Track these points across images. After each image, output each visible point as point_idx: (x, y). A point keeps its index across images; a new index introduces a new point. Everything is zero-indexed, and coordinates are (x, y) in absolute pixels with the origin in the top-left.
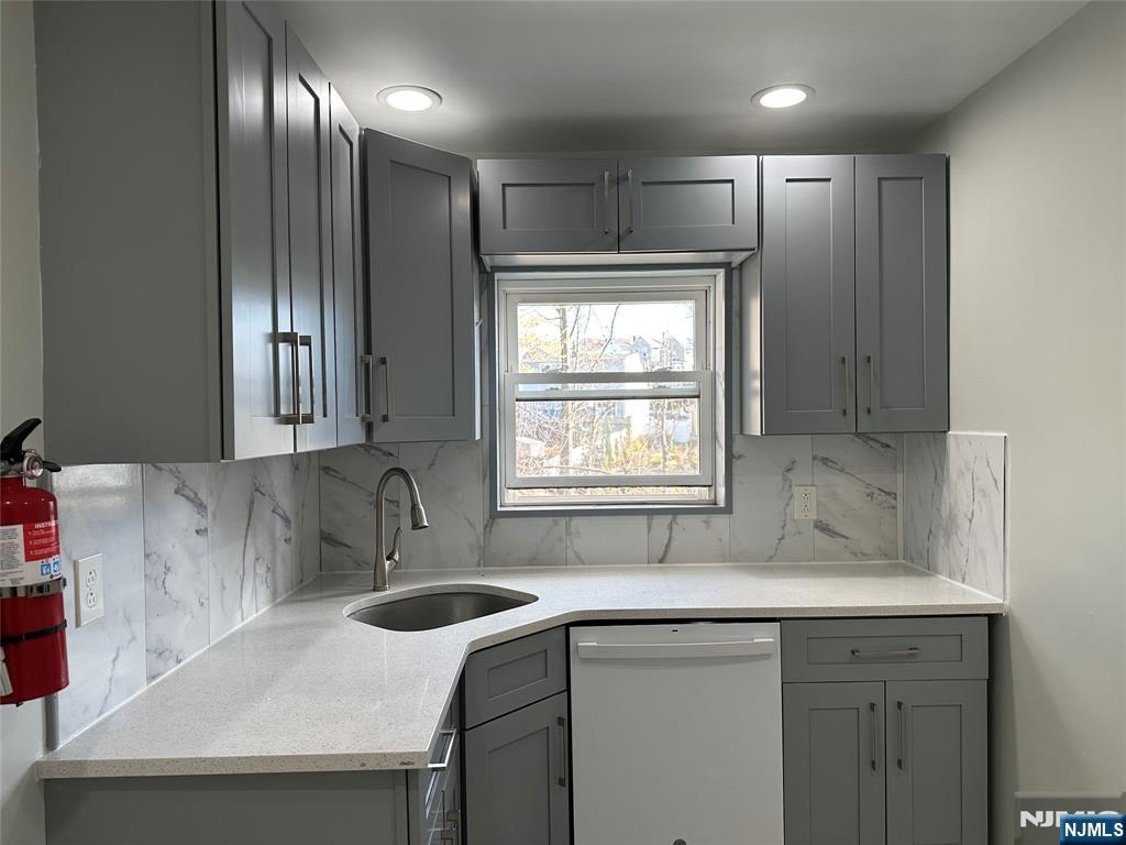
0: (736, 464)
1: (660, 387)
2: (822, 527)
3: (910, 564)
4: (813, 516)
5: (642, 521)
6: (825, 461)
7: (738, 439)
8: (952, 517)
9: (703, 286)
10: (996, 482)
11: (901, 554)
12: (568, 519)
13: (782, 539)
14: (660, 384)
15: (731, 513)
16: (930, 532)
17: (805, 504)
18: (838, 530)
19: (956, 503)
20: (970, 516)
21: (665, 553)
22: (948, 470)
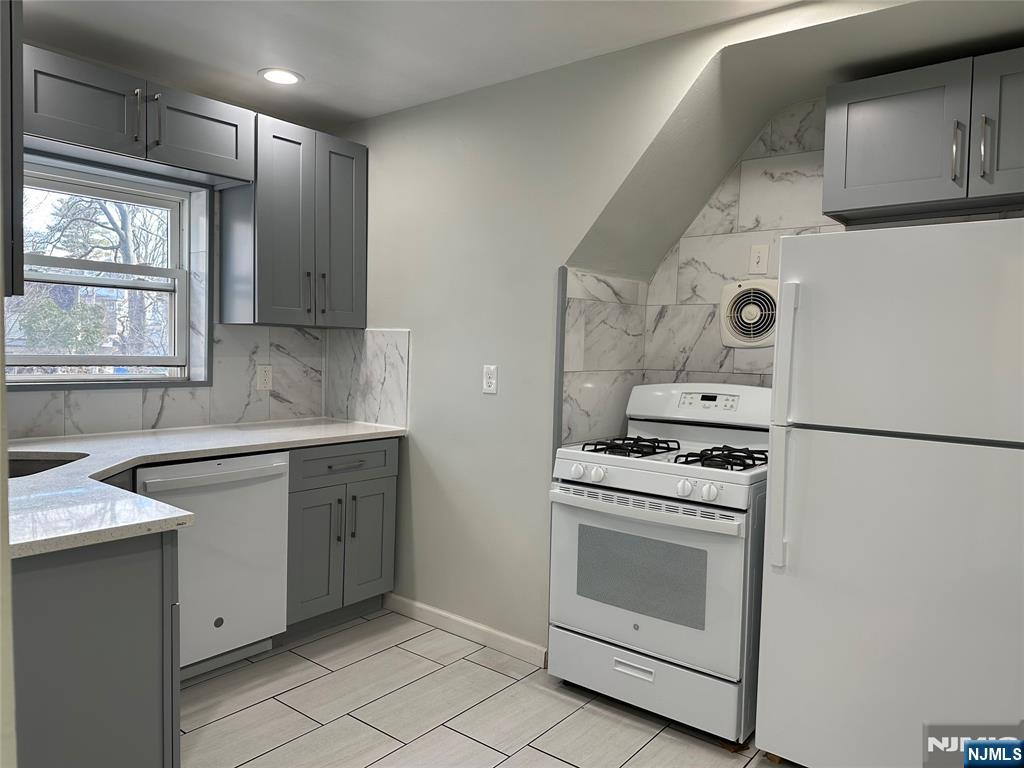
0: (217, 348)
1: (139, 279)
2: (275, 395)
3: (331, 419)
4: (270, 387)
5: (138, 393)
6: (278, 347)
7: (218, 328)
8: (368, 384)
9: (178, 198)
10: (402, 358)
11: (323, 413)
12: (67, 392)
13: (247, 405)
14: (141, 277)
15: (211, 385)
16: (350, 395)
17: (265, 378)
18: (285, 397)
19: (371, 373)
20: (382, 380)
21: (158, 420)
22: (366, 352)
